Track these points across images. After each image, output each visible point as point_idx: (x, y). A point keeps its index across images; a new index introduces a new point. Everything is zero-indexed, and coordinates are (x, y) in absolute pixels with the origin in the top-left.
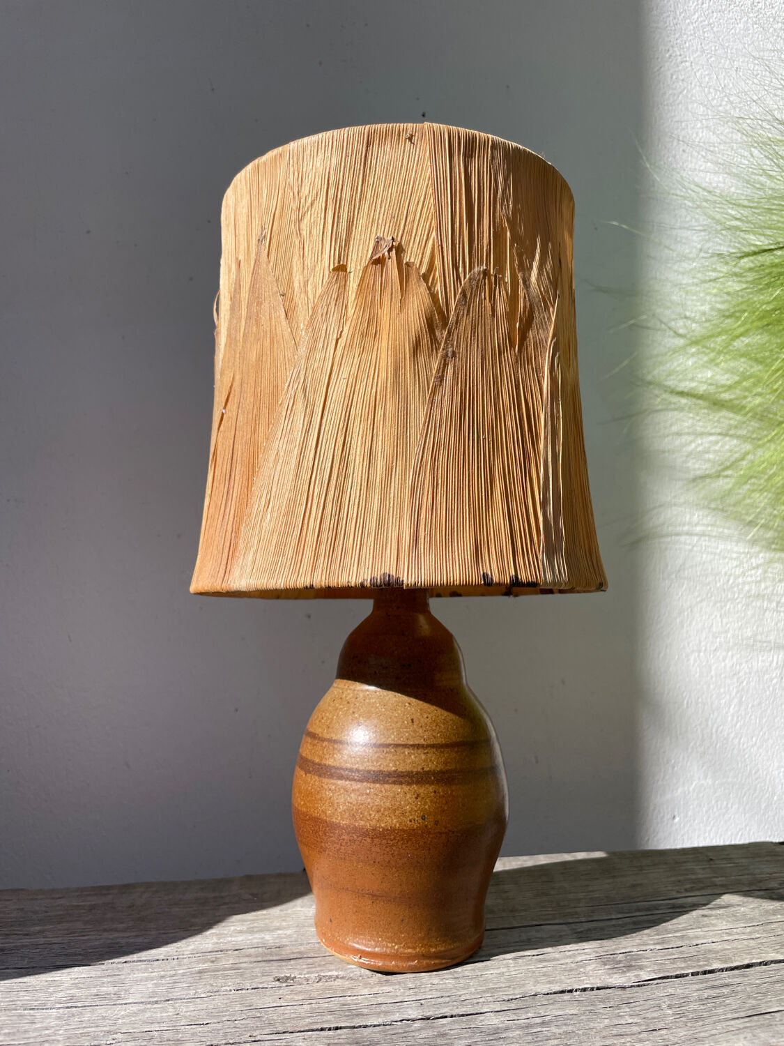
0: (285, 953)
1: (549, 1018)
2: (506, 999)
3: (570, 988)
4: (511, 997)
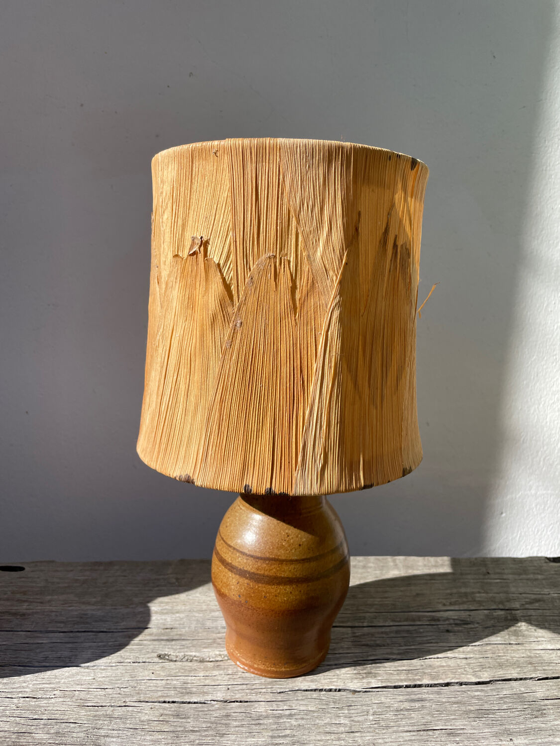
0: (173, 634)
1: (295, 711)
2: (279, 691)
3: (321, 688)
4: (282, 690)
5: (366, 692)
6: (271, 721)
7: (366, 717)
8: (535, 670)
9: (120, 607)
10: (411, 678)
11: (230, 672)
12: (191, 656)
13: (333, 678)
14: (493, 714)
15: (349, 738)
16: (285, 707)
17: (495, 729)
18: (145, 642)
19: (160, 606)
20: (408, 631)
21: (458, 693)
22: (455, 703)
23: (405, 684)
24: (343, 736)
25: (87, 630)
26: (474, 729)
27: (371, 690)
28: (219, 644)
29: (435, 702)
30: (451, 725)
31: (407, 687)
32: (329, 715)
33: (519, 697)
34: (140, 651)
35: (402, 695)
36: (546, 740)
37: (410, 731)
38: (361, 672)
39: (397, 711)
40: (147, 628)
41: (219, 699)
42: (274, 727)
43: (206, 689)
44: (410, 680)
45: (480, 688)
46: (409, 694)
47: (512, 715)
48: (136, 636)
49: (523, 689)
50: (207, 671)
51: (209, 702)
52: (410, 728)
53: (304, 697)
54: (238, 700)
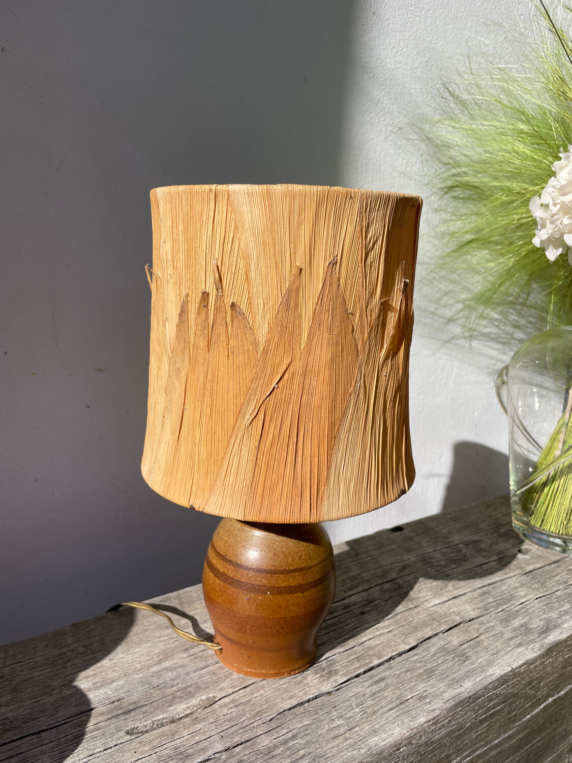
0: (125, 705)
1: (295, 731)
2: (269, 719)
5: (338, 690)
6: (281, 749)
7: (352, 711)
8: (441, 624)
9: (41, 698)
10: (363, 663)
11: (212, 720)
12: (159, 720)
13: (305, 688)
14: (437, 670)
15: (353, 734)
16: (285, 731)
17: (446, 681)
18: (102, 724)
19: (89, 681)
20: (334, 624)
21: (404, 662)
22: (407, 671)
23: (362, 670)
24: (347, 735)
25: (22, 735)
26: (433, 687)
27: (341, 686)
28: (180, 697)
29: (393, 677)
30: (416, 691)
31: (365, 672)
32: (324, 722)
33: (444, 650)
34: (103, 734)
35: (367, 681)
36: (482, 677)
37: (392, 709)
38: (323, 673)
39: (372, 696)
40: (92, 709)
41: (220, 749)
42: (288, 753)
43: (201, 746)
44: (364, 665)
45: (415, 653)
46: (371, 677)
47: (448, 666)
48: (87, 721)
49: (442, 642)
50: (189, 728)
51: (213, 757)
52: (391, 706)
53: (294, 715)
54: (239, 743)
